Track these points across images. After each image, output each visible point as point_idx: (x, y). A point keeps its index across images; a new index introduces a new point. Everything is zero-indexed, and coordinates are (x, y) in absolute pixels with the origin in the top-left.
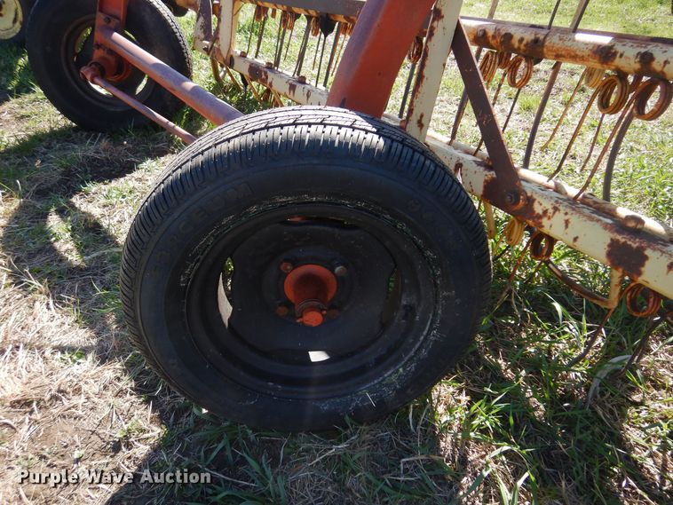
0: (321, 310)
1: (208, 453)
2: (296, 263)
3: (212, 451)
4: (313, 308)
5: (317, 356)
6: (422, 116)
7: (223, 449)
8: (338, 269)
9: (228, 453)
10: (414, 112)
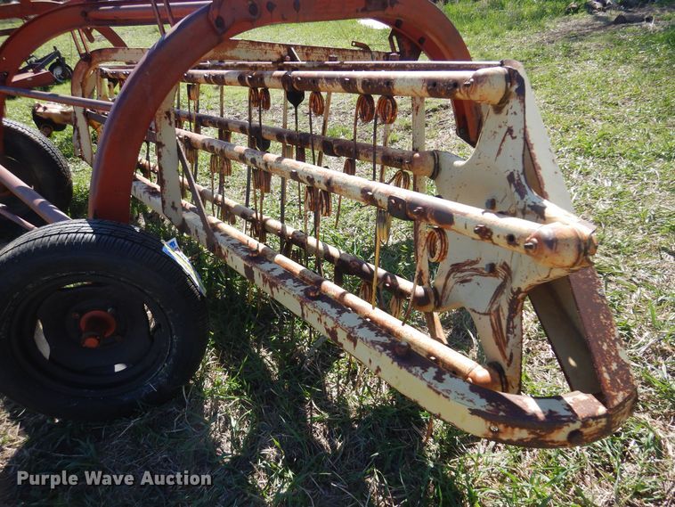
0: (96, 337)
1: (53, 445)
2: (82, 313)
3: (56, 443)
4: (90, 337)
5: (119, 368)
6: (173, 203)
7: (65, 440)
8: (109, 310)
9: (68, 441)
10: (167, 202)
